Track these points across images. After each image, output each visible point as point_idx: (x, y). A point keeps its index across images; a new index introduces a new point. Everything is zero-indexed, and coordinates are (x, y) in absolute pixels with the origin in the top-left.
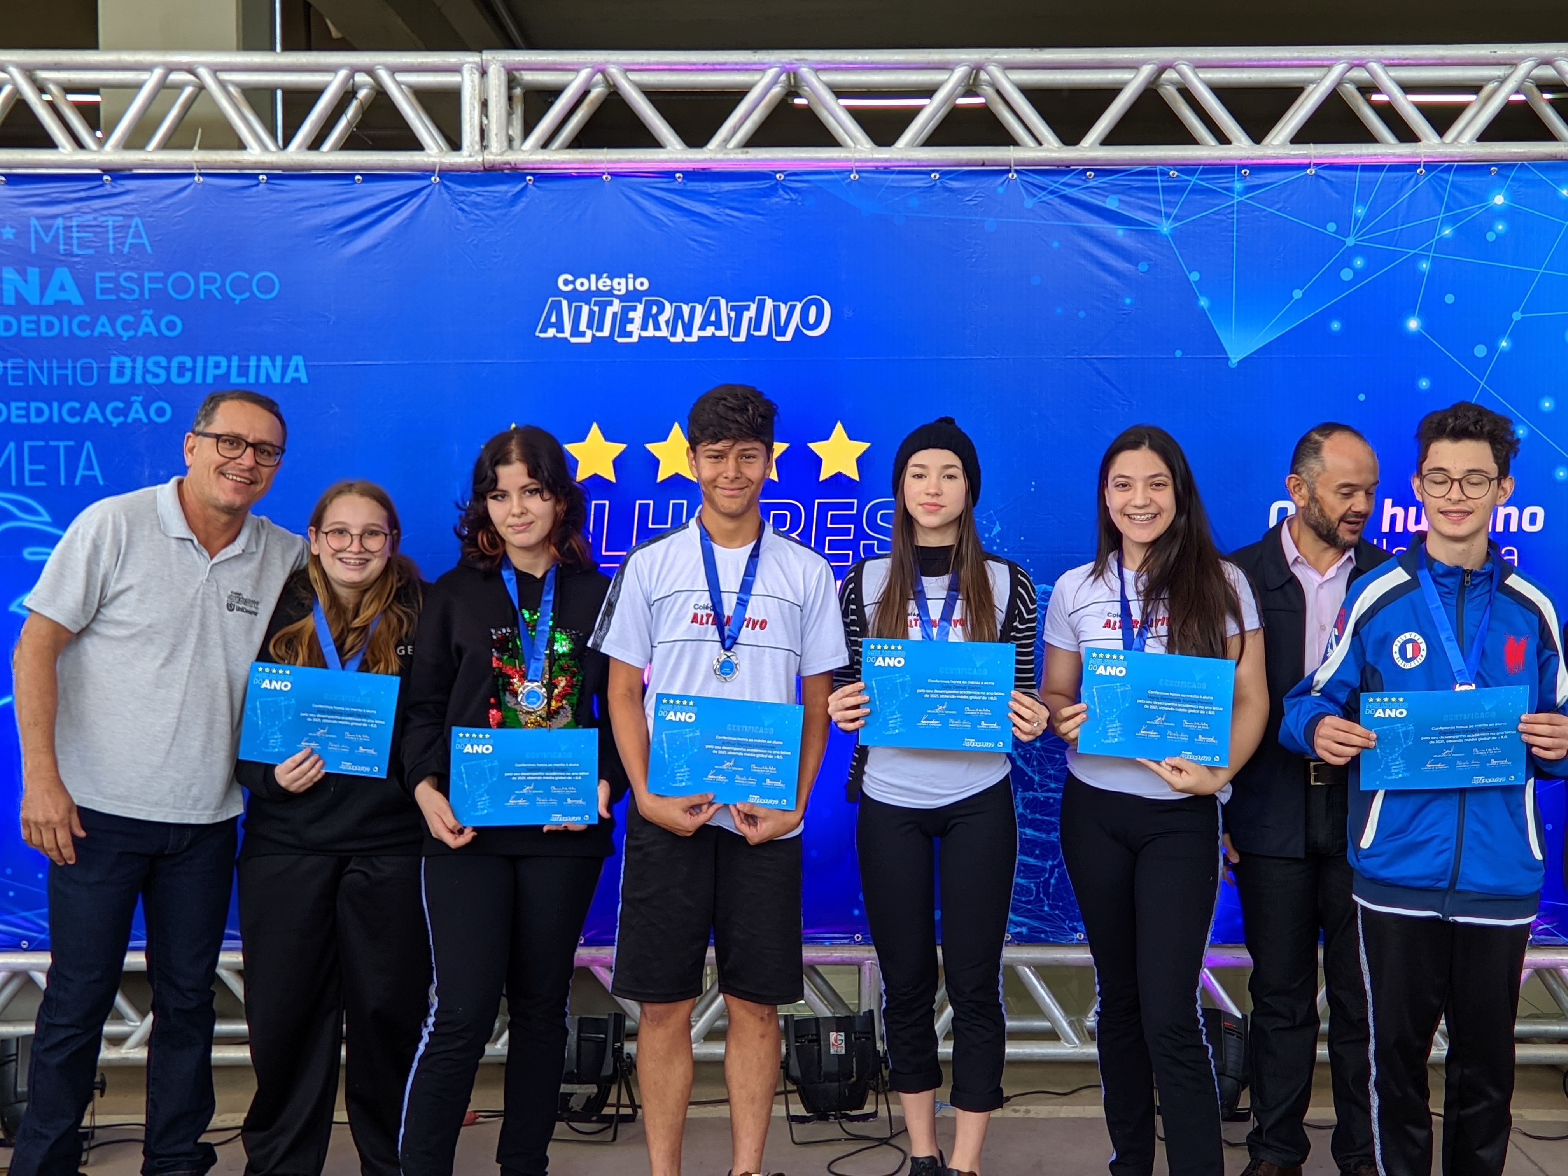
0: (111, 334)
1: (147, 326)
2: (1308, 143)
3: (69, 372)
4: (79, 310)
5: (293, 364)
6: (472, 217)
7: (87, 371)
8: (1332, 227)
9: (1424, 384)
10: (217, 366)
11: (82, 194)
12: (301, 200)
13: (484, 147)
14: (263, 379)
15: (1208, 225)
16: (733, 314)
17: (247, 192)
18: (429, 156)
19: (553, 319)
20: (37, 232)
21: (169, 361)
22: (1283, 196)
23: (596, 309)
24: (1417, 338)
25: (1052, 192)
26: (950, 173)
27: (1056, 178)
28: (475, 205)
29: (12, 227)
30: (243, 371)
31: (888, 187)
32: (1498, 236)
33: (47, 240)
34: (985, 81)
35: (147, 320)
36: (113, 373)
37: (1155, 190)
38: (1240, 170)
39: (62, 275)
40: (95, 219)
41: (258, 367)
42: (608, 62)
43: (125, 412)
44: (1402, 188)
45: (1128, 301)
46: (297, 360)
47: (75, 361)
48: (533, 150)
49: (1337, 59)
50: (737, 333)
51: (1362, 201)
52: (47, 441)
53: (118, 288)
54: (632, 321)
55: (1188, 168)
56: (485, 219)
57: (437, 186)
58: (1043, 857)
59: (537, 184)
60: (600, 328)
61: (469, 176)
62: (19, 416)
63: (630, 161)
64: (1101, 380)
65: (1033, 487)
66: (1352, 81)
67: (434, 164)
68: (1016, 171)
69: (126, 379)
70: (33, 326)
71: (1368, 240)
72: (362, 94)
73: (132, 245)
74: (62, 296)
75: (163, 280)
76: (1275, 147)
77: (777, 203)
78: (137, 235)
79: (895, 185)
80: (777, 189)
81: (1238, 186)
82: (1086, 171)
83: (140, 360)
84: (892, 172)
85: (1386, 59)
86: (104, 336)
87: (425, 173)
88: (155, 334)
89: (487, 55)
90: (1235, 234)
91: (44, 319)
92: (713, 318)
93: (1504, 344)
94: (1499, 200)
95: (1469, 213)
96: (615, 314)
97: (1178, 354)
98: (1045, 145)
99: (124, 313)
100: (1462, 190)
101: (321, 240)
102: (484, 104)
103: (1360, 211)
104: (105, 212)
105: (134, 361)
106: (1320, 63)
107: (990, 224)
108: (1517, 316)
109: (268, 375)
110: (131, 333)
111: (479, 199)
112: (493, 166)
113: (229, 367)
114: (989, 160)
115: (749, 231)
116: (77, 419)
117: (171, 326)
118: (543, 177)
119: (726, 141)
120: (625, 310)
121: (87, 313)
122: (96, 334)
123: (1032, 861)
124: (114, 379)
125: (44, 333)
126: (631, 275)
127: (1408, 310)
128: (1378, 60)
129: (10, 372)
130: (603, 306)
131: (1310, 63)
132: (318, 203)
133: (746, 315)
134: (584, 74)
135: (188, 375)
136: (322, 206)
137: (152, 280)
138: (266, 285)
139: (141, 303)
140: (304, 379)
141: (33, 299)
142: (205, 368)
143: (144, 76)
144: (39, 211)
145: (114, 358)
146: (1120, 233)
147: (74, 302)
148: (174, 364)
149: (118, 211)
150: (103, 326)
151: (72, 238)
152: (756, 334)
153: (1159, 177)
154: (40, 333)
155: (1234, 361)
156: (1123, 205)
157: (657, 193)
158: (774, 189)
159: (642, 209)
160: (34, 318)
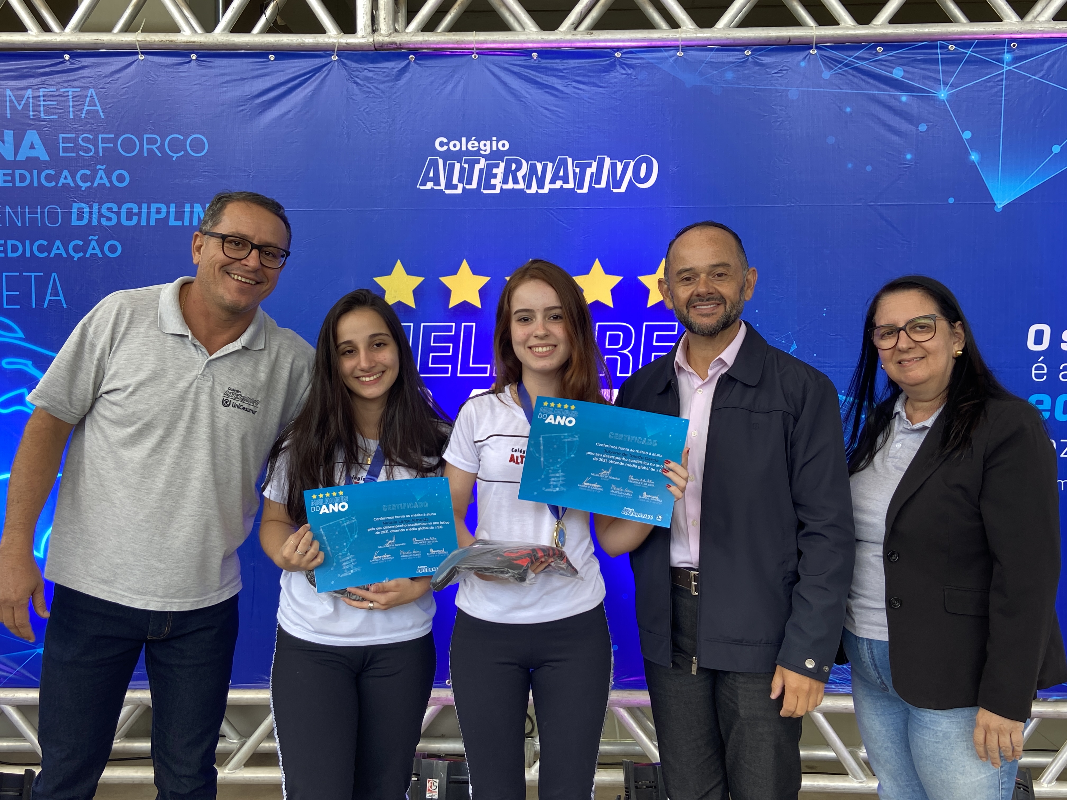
0: (72, 185)
1: (101, 178)
3: (39, 216)
4: (46, 165)
6: (365, 89)
7: (53, 216)
10: (158, 211)
11: (47, 70)
12: (226, 74)
13: (374, 31)
15: (981, 91)
16: (577, 170)
17: (182, 68)
18: (330, 37)
19: (431, 175)
20: (11, 101)
21: (120, 208)
22: (1047, 65)
23: (466, 166)
25: (847, 65)
26: (761, 49)
27: (850, 53)
28: (367, 79)
30: (179, 216)
31: (708, 63)
33: (20, 108)
35: (101, 173)
36: (74, 217)
37: (936, 61)
38: (1009, 44)
39: (32, 136)
40: (57, 90)
41: (192, 212)
43: (84, 249)
45: (909, 156)
47: (43, 207)
48: (414, 33)
50: (581, 186)
52: (21, 272)
53: (77, 147)
54: (495, 176)
55: (965, 42)
56: (376, 91)
57: (336, 64)
59: (418, 62)
60: (469, 182)
61: (362, 55)
63: (494, 42)
64: (884, 223)
65: (826, 312)
67: (333, 45)
68: (817, 47)
69: (85, 222)
70: (9, 178)
73: (88, 112)
74: (33, 153)
75: (114, 141)
76: (1040, 23)
77: (615, 77)
78: (92, 103)
79: (714, 60)
80: (616, 66)
81: (1007, 57)
82: (876, 46)
83: (96, 206)
84: (712, 50)
86: (65, 186)
87: (325, 53)
88: (108, 185)
90: (1003, 98)
91: (18, 172)
92: (561, 174)
96: (481, 171)
97: (951, 201)
98: (842, 24)
99: (82, 167)
101: (241, 108)
104: (66, 85)
105: (91, 207)
107: (793, 93)
110: (89, 184)
111: (370, 75)
112: (381, 46)
113: (168, 212)
114: (795, 37)
115: (592, 101)
116: (45, 254)
117: (121, 179)
118: (424, 55)
119: (575, 25)
120: (490, 167)
121: (52, 168)
122: (60, 185)
124: (74, 222)
125: (18, 184)
130: (472, 164)
132: (238, 78)
133: (589, 171)
135: (135, 219)
136: (243, 79)
137: (104, 140)
138: (197, 146)
139: (96, 160)
141: (9, 156)
142: (149, 213)
144: (13, 83)
145: (74, 205)
146: (904, 99)
147: (42, 159)
148: (124, 210)
149: (76, 83)
150: (66, 178)
151: (39, 106)
152: (597, 186)
153: (939, 51)
154: (14, 184)
155: (999, 206)
156: (907, 75)
157: (516, 69)
158: (612, 66)
159: (503, 83)
160: (10, 171)
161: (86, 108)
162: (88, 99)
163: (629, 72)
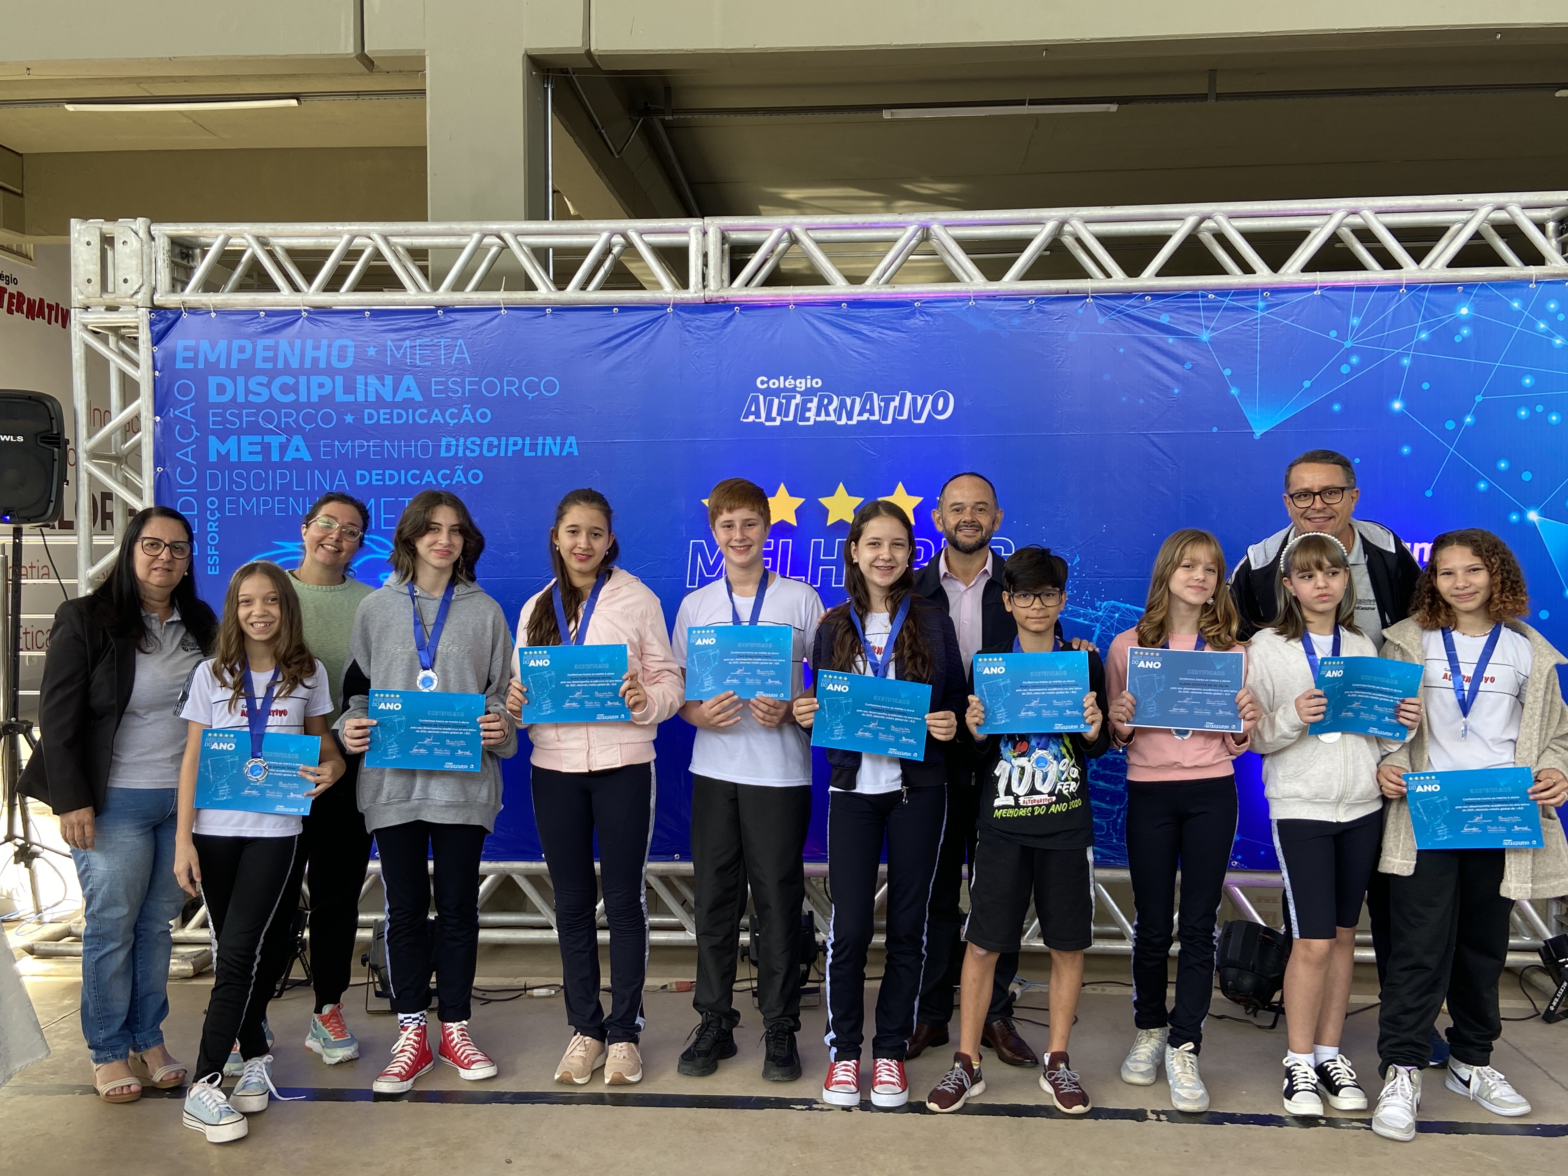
0: (442, 422)
1: (467, 416)
2: (1315, 271)
3: (413, 449)
4: (420, 405)
5: (568, 442)
6: (696, 336)
7: (425, 448)
8: (1333, 334)
9: (1406, 450)
10: (515, 444)
11: (423, 323)
12: (576, 325)
13: (704, 287)
14: (547, 453)
15: (1238, 334)
16: (882, 404)
17: (538, 321)
18: (666, 293)
19: (753, 409)
20: (391, 350)
21: (482, 441)
22: (1296, 311)
23: (784, 401)
24: (1401, 415)
25: (1119, 312)
26: (1044, 299)
27: (1122, 302)
28: (698, 328)
29: (374, 347)
30: (533, 447)
31: (997, 311)
32: (1463, 339)
33: (399, 356)
34: (1067, 232)
35: (467, 411)
36: (443, 449)
37: (1198, 308)
38: (1262, 293)
39: (408, 380)
40: (432, 341)
41: (544, 444)
42: (794, 224)
43: (450, 477)
44: (1388, 303)
45: (1176, 391)
46: (572, 439)
47: (416, 441)
48: (740, 288)
49: (1337, 209)
50: (885, 418)
51: (1357, 314)
52: (396, 499)
53: (447, 389)
54: (809, 410)
55: (1222, 292)
56: (705, 337)
57: (671, 315)
58: (1112, 802)
59: (742, 313)
60: (787, 415)
61: (693, 307)
62: (377, 480)
63: (810, 295)
64: (1156, 450)
65: (1105, 528)
66: (1347, 226)
67: (670, 299)
68: (1092, 297)
69: (452, 453)
70: (388, 416)
71: (1362, 343)
72: (616, 250)
73: (457, 359)
74: (409, 395)
75: (478, 383)
76: (1289, 275)
77: (915, 324)
78: (461, 352)
79: (1002, 308)
80: (916, 314)
81: (1261, 304)
82: (1143, 296)
83: (462, 440)
84: (1000, 300)
85: (1376, 207)
86: (437, 423)
87: (661, 306)
88: (472, 421)
89: (707, 220)
90: (1258, 340)
91: (395, 411)
92: (868, 407)
93: (1468, 420)
94: (1464, 311)
95: (1440, 321)
96: (797, 405)
97: (1215, 430)
98: (1114, 277)
99: (451, 407)
100: (1435, 305)
101: (589, 354)
102: (705, 255)
103: (1355, 321)
104: (439, 336)
105: (457, 440)
106: (1324, 212)
107: (1072, 336)
108: (1479, 398)
109: (550, 449)
110: (456, 421)
111: (700, 324)
112: (710, 300)
113: (524, 444)
114: (1072, 289)
115: (894, 344)
116: (418, 482)
117: (484, 416)
118: (747, 307)
119: (879, 279)
120: (805, 402)
121: (425, 408)
122: (431, 422)
123: (1103, 805)
124: (443, 454)
125: (396, 422)
126: (809, 377)
127: (1394, 396)
128: (1370, 208)
129: (372, 449)
130: (789, 399)
131: (1317, 212)
132: (587, 328)
133: (892, 405)
134: (776, 233)
135: (495, 450)
136: (590, 329)
137: (470, 383)
138: (550, 387)
139: (464, 400)
140: (576, 453)
141: (389, 398)
142: (507, 445)
143: (464, 240)
144: (394, 336)
145: (443, 439)
146: (1171, 341)
147: (416, 400)
148: (486, 442)
149: (448, 335)
150: (436, 416)
151: (415, 354)
152: (900, 418)
153: (1200, 299)
154: (392, 421)
155: (1258, 435)
156: (1173, 320)
157: (827, 317)
158: (913, 313)
159: (817, 329)
160: (389, 411)
161: (456, 355)
162: (457, 348)
163: (927, 319)
